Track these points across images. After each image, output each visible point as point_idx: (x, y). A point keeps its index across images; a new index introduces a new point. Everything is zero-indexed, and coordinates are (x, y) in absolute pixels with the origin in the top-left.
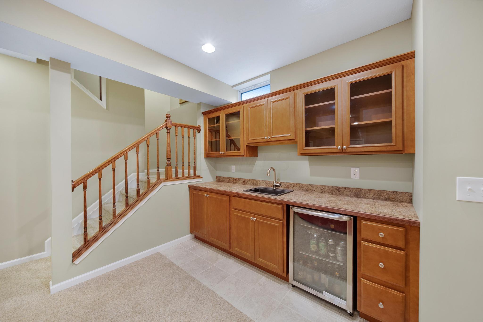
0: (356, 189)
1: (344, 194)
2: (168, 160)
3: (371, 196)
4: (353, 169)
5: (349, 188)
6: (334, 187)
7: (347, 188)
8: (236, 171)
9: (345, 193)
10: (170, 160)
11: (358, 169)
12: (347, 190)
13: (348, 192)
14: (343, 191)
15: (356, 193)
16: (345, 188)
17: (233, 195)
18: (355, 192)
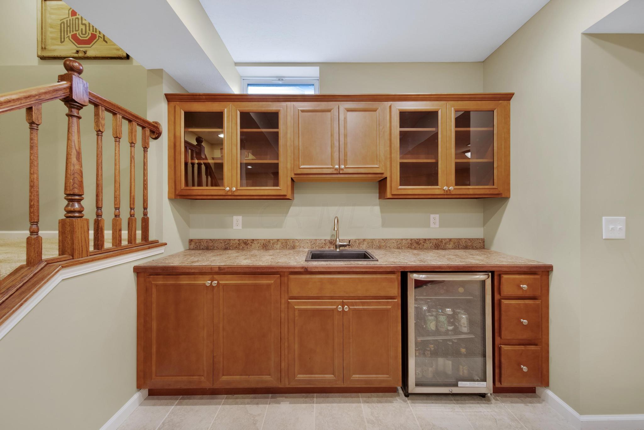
0: (437, 239)
1: (425, 247)
2: (70, 201)
3: (450, 246)
4: (432, 216)
5: (430, 239)
6: (413, 239)
7: (428, 239)
8: (244, 225)
9: (426, 245)
10: (79, 201)
11: (437, 216)
12: (427, 242)
13: (428, 244)
14: (423, 243)
15: (437, 245)
16: (425, 240)
17: (290, 272)
18: (436, 243)
